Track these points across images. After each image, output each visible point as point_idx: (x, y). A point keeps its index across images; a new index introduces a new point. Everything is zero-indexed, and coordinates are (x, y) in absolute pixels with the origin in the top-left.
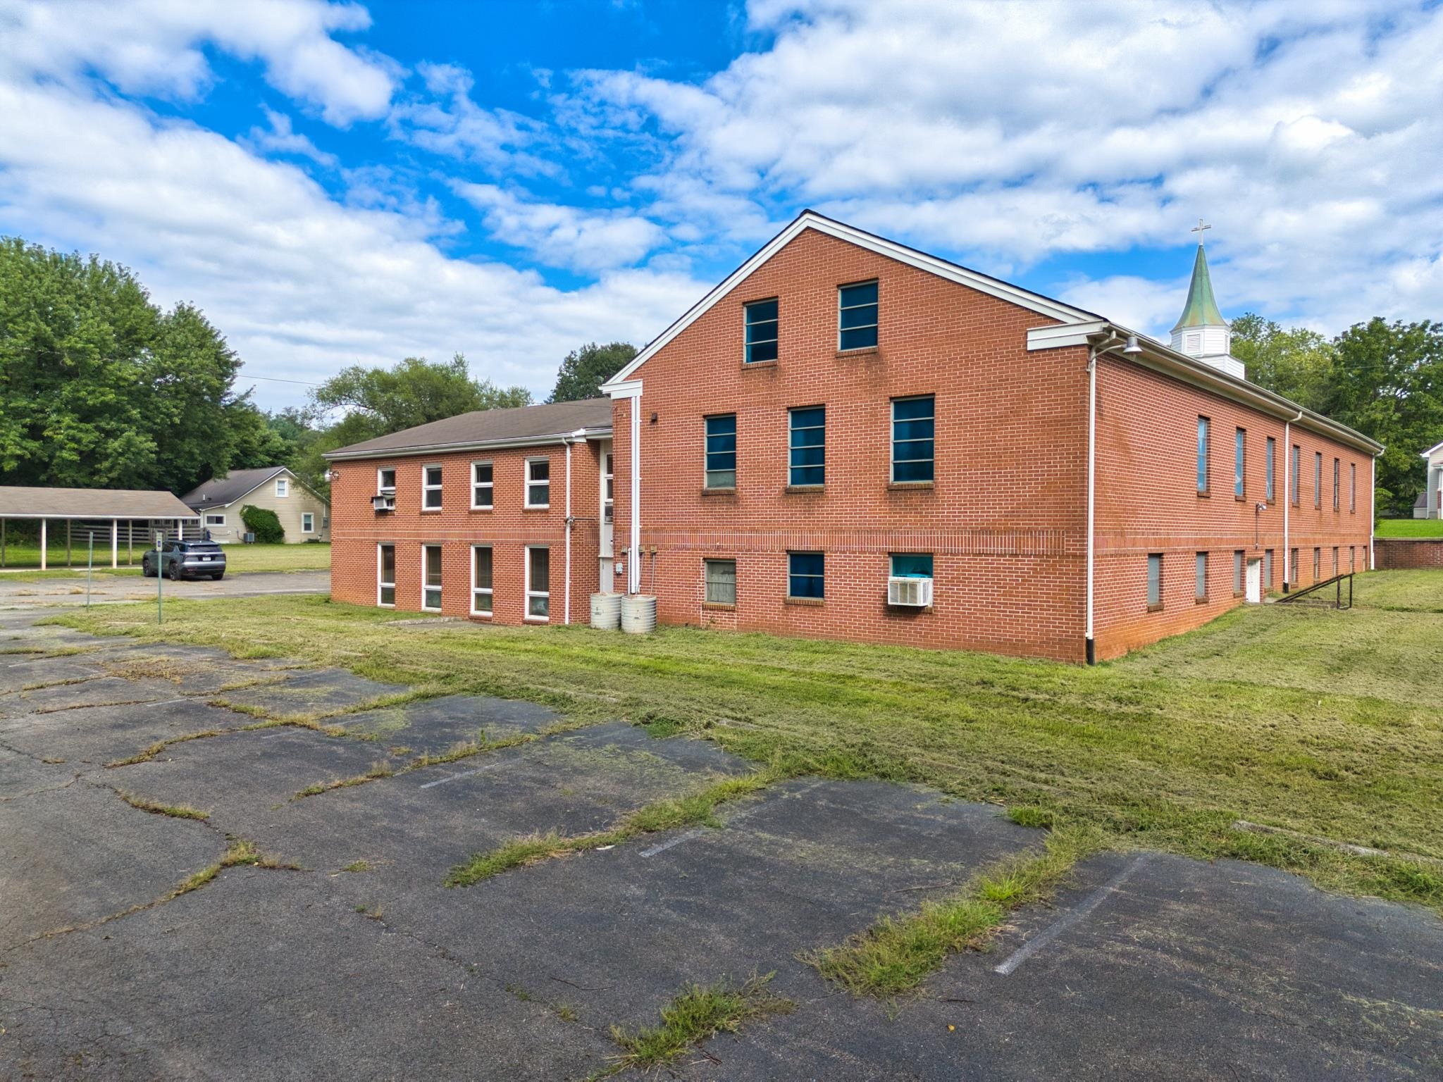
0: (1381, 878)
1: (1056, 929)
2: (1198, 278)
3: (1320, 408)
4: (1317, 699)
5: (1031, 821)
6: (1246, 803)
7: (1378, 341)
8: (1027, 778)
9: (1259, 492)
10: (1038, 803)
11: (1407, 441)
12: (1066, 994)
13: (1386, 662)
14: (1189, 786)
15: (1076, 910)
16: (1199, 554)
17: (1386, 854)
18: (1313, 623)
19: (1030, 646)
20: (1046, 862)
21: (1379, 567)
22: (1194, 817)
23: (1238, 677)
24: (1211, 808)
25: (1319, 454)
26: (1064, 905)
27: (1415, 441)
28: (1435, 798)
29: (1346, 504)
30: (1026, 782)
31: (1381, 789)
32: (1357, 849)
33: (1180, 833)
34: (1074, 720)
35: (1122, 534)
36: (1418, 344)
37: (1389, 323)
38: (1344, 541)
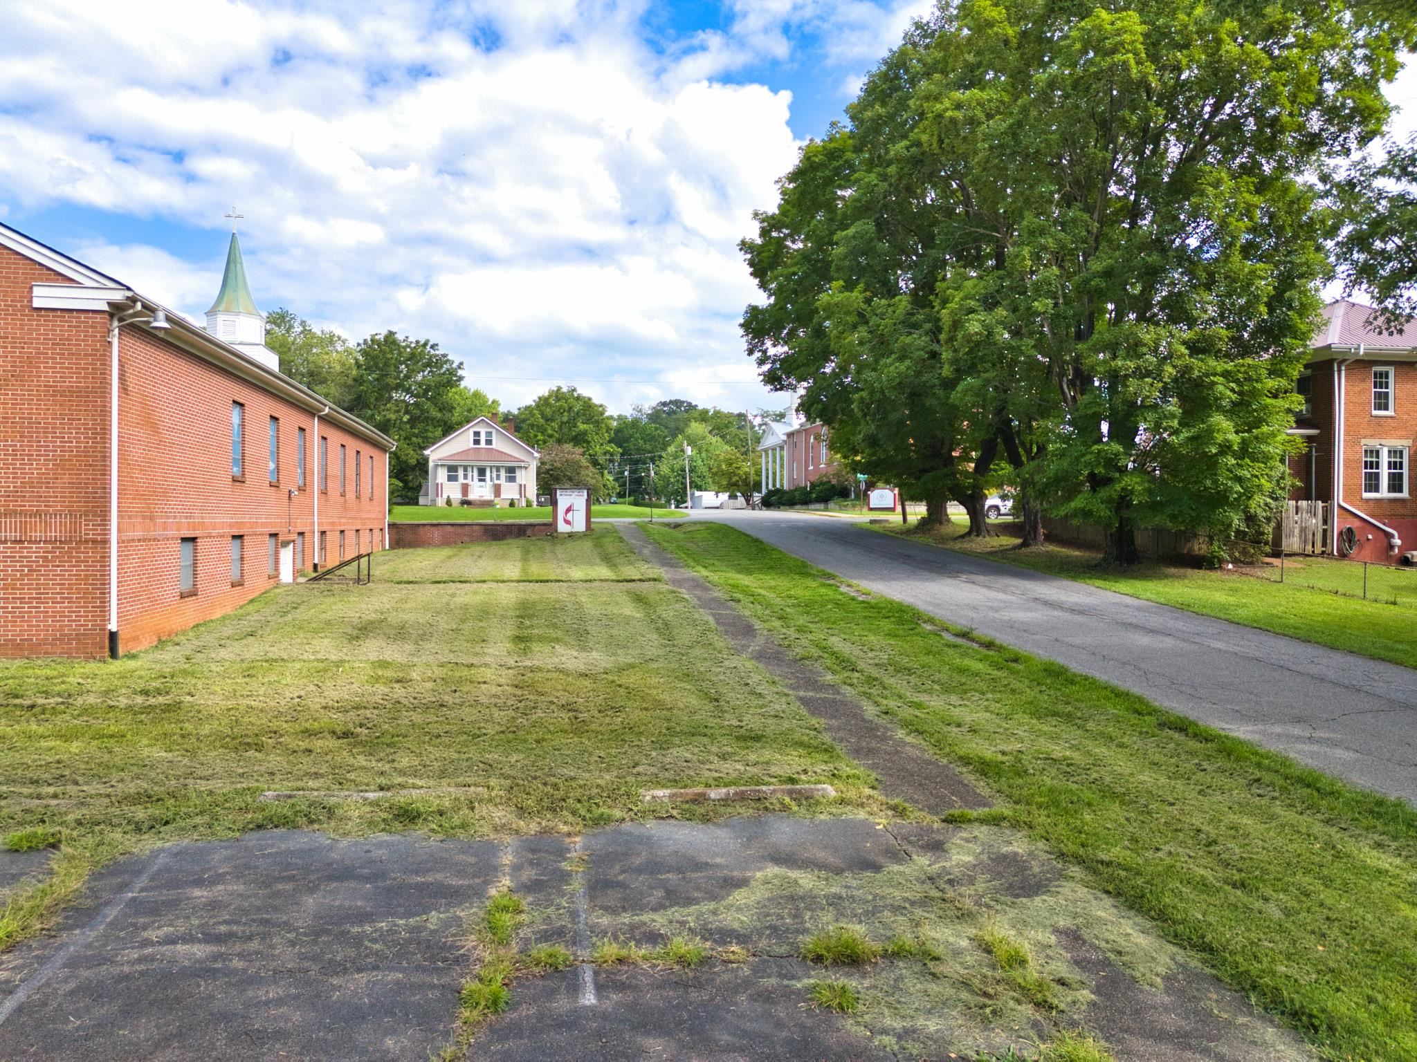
0: (384, 815)
1: (61, 957)
2: (232, 265)
3: (346, 405)
4: (338, 667)
5: (33, 845)
6: (272, 774)
7: (391, 352)
8: (30, 796)
9: (291, 481)
10: (43, 822)
11: (414, 439)
12: (70, 1027)
13: (395, 628)
14: (218, 769)
15: (87, 930)
16: (234, 537)
17: (389, 794)
18: (337, 599)
19: (39, 645)
20: (51, 886)
21: (392, 547)
22: (221, 799)
23: (270, 655)
24: (239, 786)
25: (343, 446)
26: (73, 927)
27: (420, 440)
28: (427, 738)
29: (366, 492)
30: (28, 801)
31: (387, 739)
32: (367, 795)
33: (206, 818)
34: (92, 721)
35: (152, 518)
36: (421, 359)
37: (400, 337)
38: (364, 524)
